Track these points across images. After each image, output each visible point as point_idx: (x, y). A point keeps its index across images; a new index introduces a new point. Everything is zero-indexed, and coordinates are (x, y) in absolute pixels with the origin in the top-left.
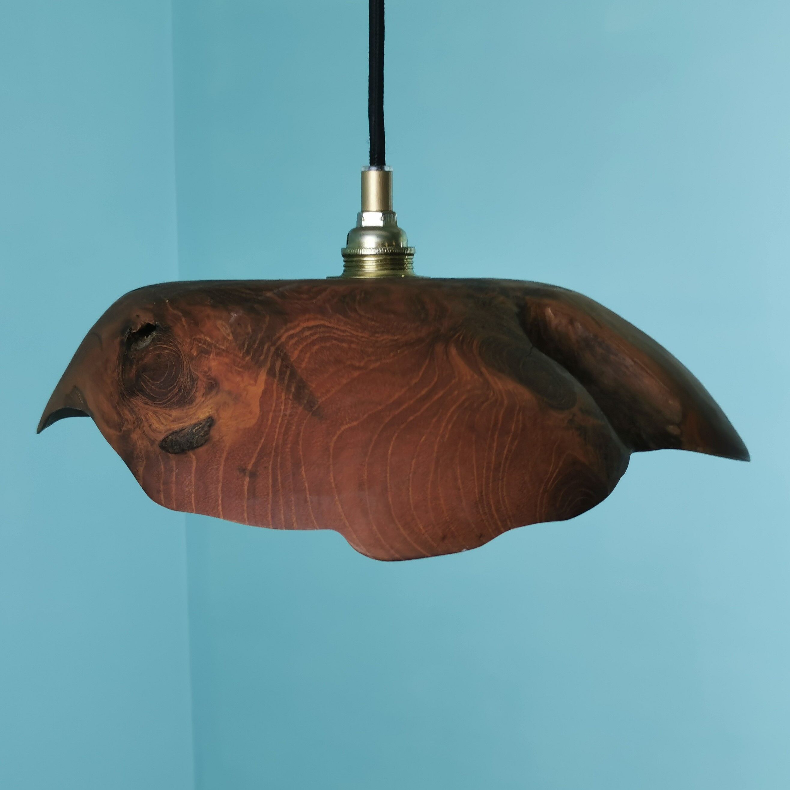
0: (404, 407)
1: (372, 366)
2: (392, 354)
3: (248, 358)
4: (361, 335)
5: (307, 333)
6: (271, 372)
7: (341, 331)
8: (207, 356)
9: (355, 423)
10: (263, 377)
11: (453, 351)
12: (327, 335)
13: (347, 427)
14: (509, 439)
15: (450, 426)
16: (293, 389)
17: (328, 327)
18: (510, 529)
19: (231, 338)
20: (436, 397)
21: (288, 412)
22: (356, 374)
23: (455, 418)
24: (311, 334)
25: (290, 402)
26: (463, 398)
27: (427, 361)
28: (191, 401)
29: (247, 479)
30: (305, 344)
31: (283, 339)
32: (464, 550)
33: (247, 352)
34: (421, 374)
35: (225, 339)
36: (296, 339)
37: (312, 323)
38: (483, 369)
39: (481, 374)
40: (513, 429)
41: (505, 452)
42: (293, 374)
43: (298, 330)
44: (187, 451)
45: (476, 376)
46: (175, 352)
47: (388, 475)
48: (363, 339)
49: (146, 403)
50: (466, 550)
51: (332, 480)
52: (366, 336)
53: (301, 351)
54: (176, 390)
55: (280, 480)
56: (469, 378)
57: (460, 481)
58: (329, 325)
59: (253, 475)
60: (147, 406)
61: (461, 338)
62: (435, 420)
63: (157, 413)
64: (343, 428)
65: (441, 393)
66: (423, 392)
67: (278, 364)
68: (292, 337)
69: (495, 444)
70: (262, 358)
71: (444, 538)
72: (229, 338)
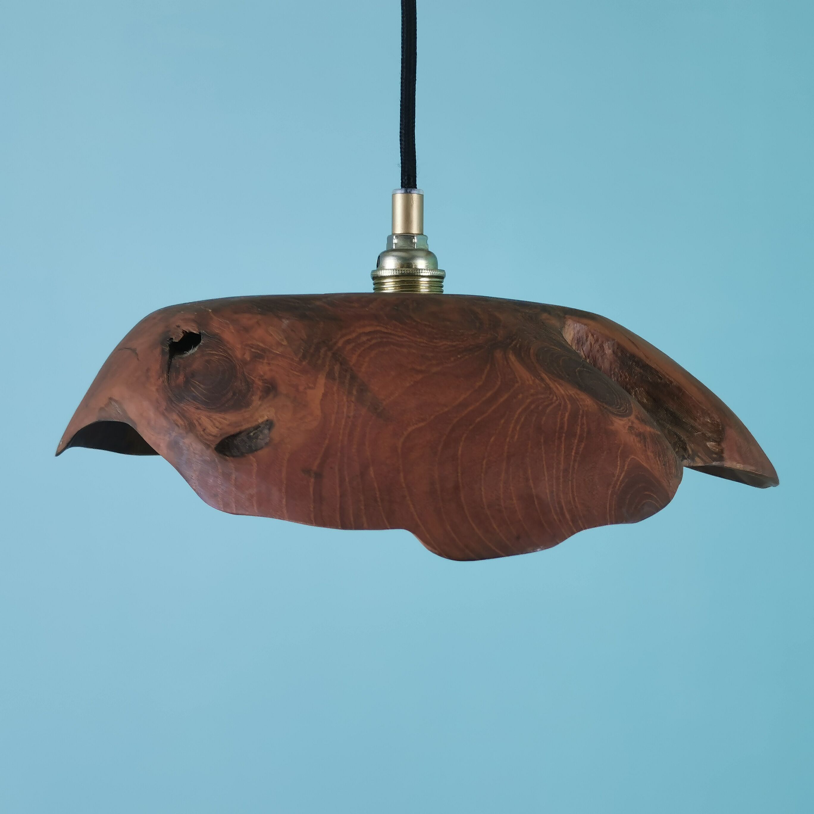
0: (471, 408)
1: (435, 369)
2: (452, 359)
3: (304, 363)
4: (419, 340)
5: (364, 339)
6: (330, 375)
7: (399, 336)
8: (261, 360)
9: (422, 424)
10: (322, 380)
11: (512, 358)
12: (385, 340)
13: (414, 428)
14: (576, 441)
15: (518, 428)
16: (355, 392)
17: (384, 333)
18: (581, 530)
19: (285, 343)
20: (502, 400)
21: (352, 414)
22: (420, 377)
23: (522, 419)
24: (368, 340)
25: (353, 404)
26: (528, 401)
27: (488, 367)
28: (248, 405)
29: (313, 480)
30: (362, 348)
31: (340, 344)
32: (538, 550)
33: (304, 357)
34: (484, 377)
35: (279, 344)
36: (353, 344)
37: (368, 329)
38: (544, 375)
39: (542, 380)
40: (578, 432)
41: (573, 454)
42: (353, 378)
43: (354, 335)
44: (246, 454)
45: (537, 381)
46: (225, 357)
47: (459, 475)
48: (422, 345)
49: (198, 408)
50: (540, 550)
51: (402, 480)
52: (425, 341)
53: (359, 356)
54: (230, 394)
55: (347, 480)
56: (531, 382)
57: (531, 481)
58: (386, 331)
59: (319, 476)
60: (199, 411)
61: (518, 346)
62: (502, 421)
63: (211, 417)
64: (410, 429)
65: (506, 396)
66: (489, 394)
67: (337, 368)
68: (348, 342)
69: (563, 446)
70: (320, 362)
71: (518, 538)
72: (283, 343)
